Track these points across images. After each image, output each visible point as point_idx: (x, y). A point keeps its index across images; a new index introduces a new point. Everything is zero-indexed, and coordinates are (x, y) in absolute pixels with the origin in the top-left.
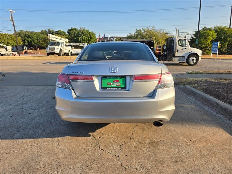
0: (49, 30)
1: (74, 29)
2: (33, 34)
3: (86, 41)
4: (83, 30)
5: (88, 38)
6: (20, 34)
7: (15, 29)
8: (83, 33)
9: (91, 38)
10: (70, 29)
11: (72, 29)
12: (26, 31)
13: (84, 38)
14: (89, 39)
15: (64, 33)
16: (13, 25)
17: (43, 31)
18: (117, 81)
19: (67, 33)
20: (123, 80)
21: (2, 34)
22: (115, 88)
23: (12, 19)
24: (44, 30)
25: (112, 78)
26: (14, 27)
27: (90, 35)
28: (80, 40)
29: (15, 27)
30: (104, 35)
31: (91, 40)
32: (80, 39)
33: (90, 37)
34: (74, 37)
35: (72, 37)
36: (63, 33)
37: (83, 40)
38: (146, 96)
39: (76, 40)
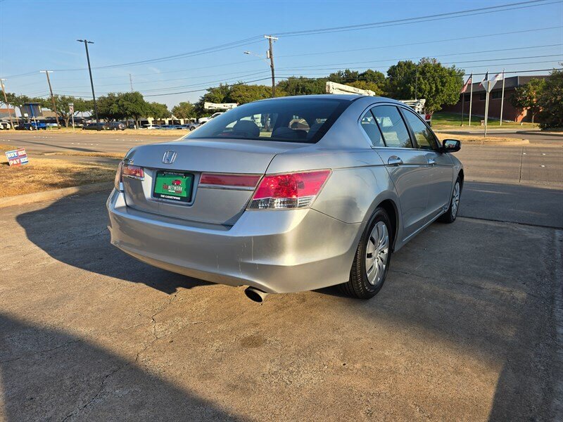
0: (347, 72)
1: (405, 64)
2: (312, 84)
3: (430, 92)
4: (425, 66)
5: (434, 86)
6: (288, 85)
7: (273, 75)
8: (423, 73)
9: (443, 84)
10: (396, 64)
11: (399, 65)
12: (301, 78)
13: (423, 86)
14: (436, 86)
15: (380, 76)
16: (272, 67)
17: (334, 74)
18: (178, 183)
19: (386, 76)
20: (187, 181)
21: (256, 86)
22: (171, 197)
23: (271, 54)
24: (336, 72)
25: (171, 176)
26: (273, 70)
27: (441, 77)
28: (414, 91)
29: (275, 72)
30: (487, 74)
31: (442, 91)
32: (412, 88)
33: (442, 82)
34: (400, 84)
35: (394, 86)
36: (376, 78)
37: (420, 90)
38: (223, 222)
39: (402, 91)
